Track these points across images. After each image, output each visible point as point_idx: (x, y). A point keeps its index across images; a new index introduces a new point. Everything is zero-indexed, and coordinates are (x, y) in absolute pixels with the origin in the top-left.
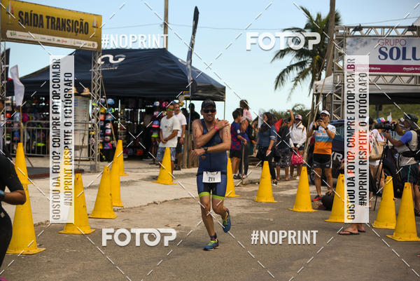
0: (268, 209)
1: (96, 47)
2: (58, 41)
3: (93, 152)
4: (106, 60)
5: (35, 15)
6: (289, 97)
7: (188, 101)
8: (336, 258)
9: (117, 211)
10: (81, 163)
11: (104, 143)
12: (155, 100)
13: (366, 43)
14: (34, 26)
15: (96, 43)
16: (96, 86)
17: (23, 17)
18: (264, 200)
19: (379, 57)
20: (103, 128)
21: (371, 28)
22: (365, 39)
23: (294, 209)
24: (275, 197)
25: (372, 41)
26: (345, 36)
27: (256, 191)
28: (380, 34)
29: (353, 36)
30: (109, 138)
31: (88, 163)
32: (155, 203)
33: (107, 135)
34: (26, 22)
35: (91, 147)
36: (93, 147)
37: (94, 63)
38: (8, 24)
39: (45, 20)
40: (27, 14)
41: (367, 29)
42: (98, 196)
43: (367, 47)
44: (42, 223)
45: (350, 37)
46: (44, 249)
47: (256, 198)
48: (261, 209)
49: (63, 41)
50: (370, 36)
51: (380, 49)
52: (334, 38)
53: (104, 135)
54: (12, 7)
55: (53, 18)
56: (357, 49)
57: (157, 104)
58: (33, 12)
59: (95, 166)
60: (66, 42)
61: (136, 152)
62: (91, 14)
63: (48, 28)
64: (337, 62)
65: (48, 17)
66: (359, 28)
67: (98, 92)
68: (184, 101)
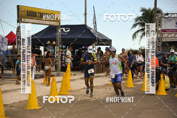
0: (131, 90)
1: (58, 25)
2: (43, 22)
3: (58, 68)
4: (62, 30)
5: (34, 12)
6: (139, 43)
7: (96, 46)
8: (161, 109)
9: (69, 91)
10: (53, 72)
11: (62, 64)
12: (83, 46)
13: (170, 20)
14: (33, 16)
15: (58, 23)
16: (59, 40)
17: (29, 13)
18: (129, 86)
19: (176, 26)
20: (62, 58)
21: (172, 14)
22: (170, 19)
23: (142, 90)
24: (134, 85)
25: (173, 19)
26: (161, 18)
27: (126, 83)
28: (176, 16)
29: (165, 18)
30: (64, 62)
31: (56, 72)
32: (84, 88)
33: (63, 61)
34: (30, 15)
35: (57, 65)
36: (58, 66)
37: (58, 31)
38: (22, 16)
39: (37, 14)
40: (30, 11)
41: (170, 15)
42: (61, 85)
43: (170, 22)
44: (39, 97)
45: (163, 18)
46: (41, 107)
47: (126, 86)
48: (128, 90)
49: (45, 22)
50: (172, 17)
51: (176, 23)
52: (157, 18)
53: (62, 60)
54: (24, 9)
55: (41, 13)
56: (166, 23)
57: (84, 47)
58: (32, 11)
59: (59, 73)
60: (46, 23)
61: (75, 67)
62: (56, 11)
63: (39, 17)
64: (158, 28)
65: (39, 13)
66: (167, 14)
67: (60, 43)
68: (95, 46)
